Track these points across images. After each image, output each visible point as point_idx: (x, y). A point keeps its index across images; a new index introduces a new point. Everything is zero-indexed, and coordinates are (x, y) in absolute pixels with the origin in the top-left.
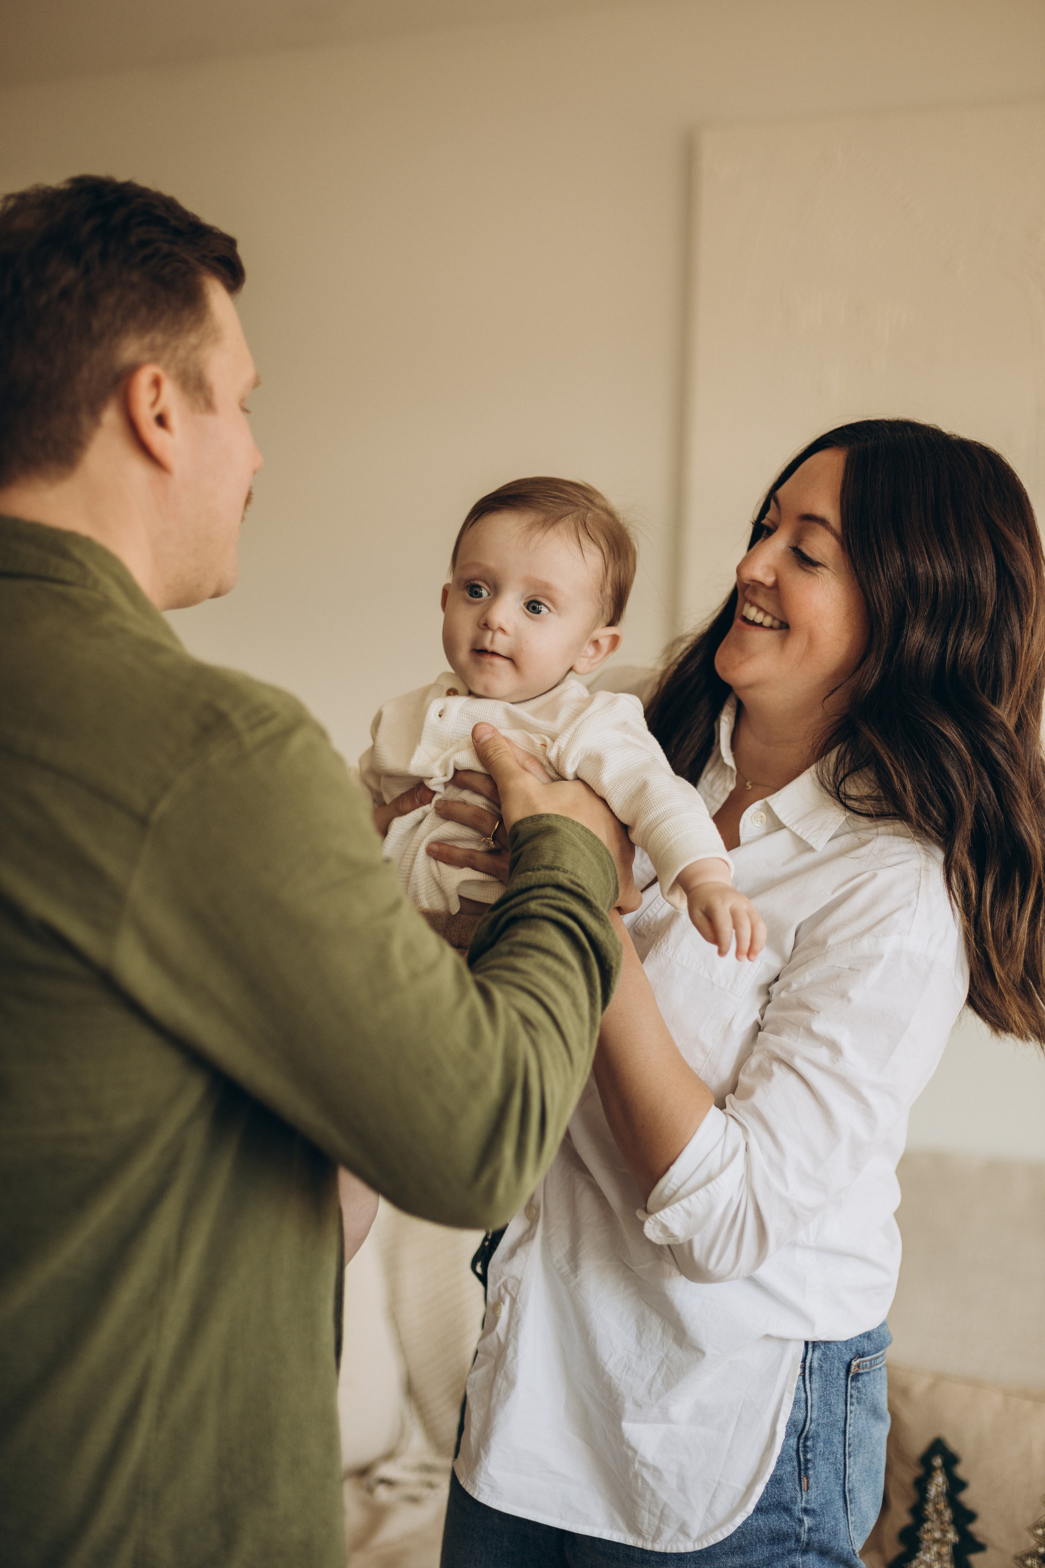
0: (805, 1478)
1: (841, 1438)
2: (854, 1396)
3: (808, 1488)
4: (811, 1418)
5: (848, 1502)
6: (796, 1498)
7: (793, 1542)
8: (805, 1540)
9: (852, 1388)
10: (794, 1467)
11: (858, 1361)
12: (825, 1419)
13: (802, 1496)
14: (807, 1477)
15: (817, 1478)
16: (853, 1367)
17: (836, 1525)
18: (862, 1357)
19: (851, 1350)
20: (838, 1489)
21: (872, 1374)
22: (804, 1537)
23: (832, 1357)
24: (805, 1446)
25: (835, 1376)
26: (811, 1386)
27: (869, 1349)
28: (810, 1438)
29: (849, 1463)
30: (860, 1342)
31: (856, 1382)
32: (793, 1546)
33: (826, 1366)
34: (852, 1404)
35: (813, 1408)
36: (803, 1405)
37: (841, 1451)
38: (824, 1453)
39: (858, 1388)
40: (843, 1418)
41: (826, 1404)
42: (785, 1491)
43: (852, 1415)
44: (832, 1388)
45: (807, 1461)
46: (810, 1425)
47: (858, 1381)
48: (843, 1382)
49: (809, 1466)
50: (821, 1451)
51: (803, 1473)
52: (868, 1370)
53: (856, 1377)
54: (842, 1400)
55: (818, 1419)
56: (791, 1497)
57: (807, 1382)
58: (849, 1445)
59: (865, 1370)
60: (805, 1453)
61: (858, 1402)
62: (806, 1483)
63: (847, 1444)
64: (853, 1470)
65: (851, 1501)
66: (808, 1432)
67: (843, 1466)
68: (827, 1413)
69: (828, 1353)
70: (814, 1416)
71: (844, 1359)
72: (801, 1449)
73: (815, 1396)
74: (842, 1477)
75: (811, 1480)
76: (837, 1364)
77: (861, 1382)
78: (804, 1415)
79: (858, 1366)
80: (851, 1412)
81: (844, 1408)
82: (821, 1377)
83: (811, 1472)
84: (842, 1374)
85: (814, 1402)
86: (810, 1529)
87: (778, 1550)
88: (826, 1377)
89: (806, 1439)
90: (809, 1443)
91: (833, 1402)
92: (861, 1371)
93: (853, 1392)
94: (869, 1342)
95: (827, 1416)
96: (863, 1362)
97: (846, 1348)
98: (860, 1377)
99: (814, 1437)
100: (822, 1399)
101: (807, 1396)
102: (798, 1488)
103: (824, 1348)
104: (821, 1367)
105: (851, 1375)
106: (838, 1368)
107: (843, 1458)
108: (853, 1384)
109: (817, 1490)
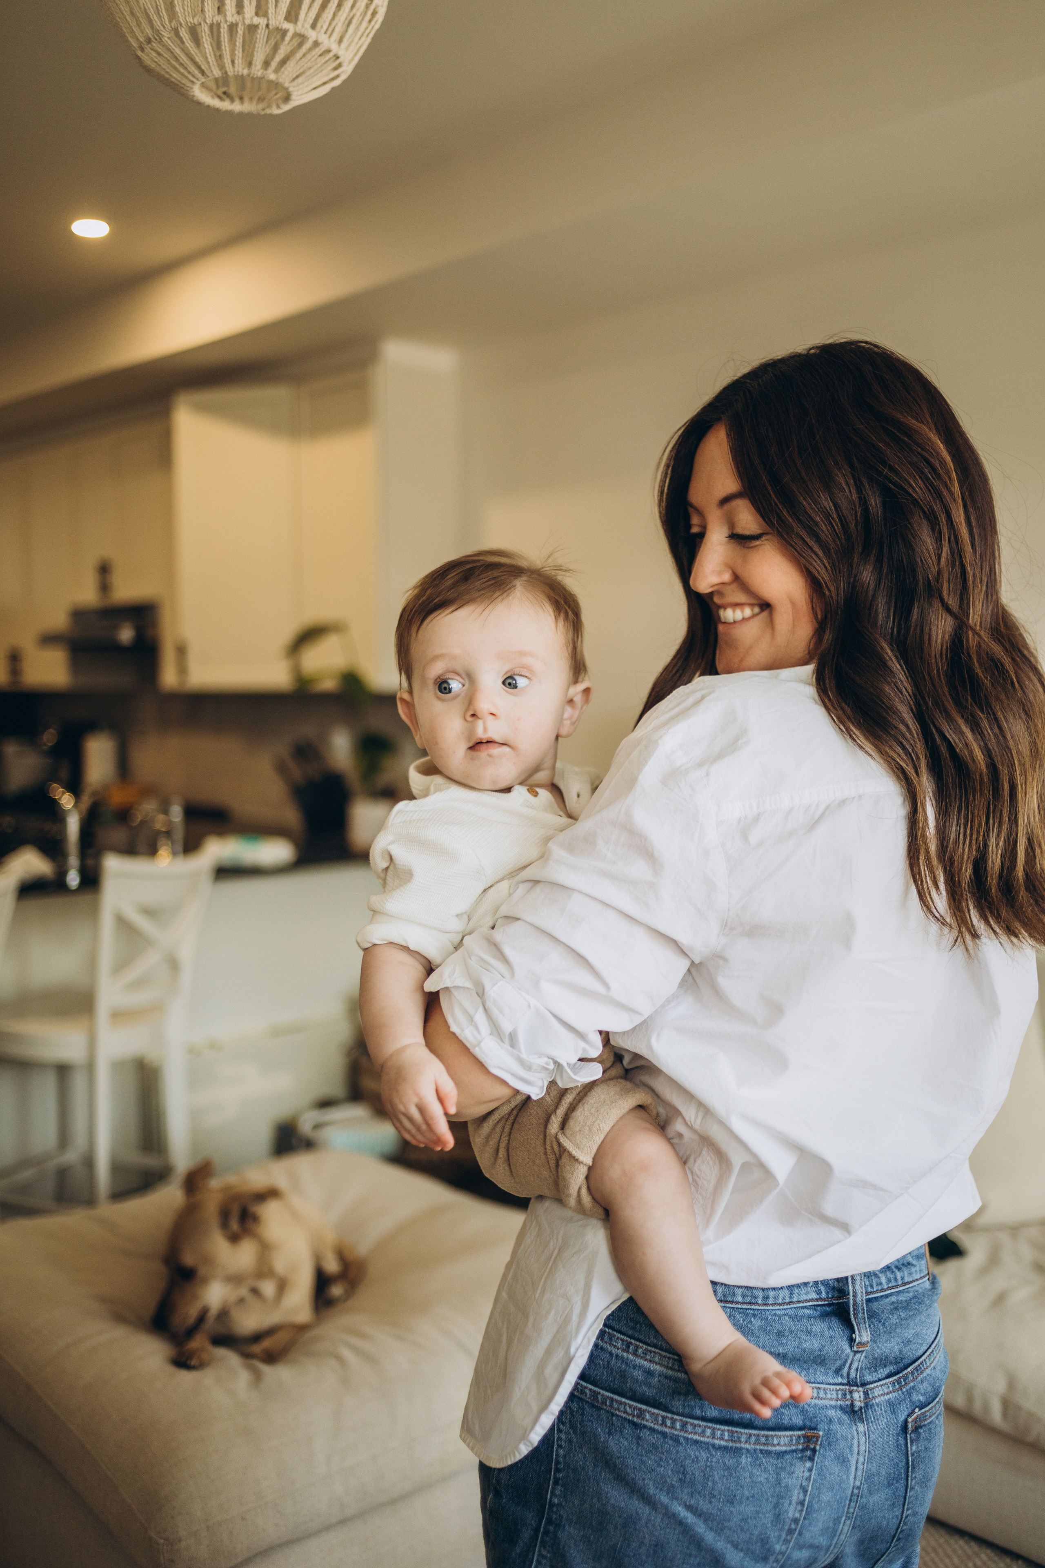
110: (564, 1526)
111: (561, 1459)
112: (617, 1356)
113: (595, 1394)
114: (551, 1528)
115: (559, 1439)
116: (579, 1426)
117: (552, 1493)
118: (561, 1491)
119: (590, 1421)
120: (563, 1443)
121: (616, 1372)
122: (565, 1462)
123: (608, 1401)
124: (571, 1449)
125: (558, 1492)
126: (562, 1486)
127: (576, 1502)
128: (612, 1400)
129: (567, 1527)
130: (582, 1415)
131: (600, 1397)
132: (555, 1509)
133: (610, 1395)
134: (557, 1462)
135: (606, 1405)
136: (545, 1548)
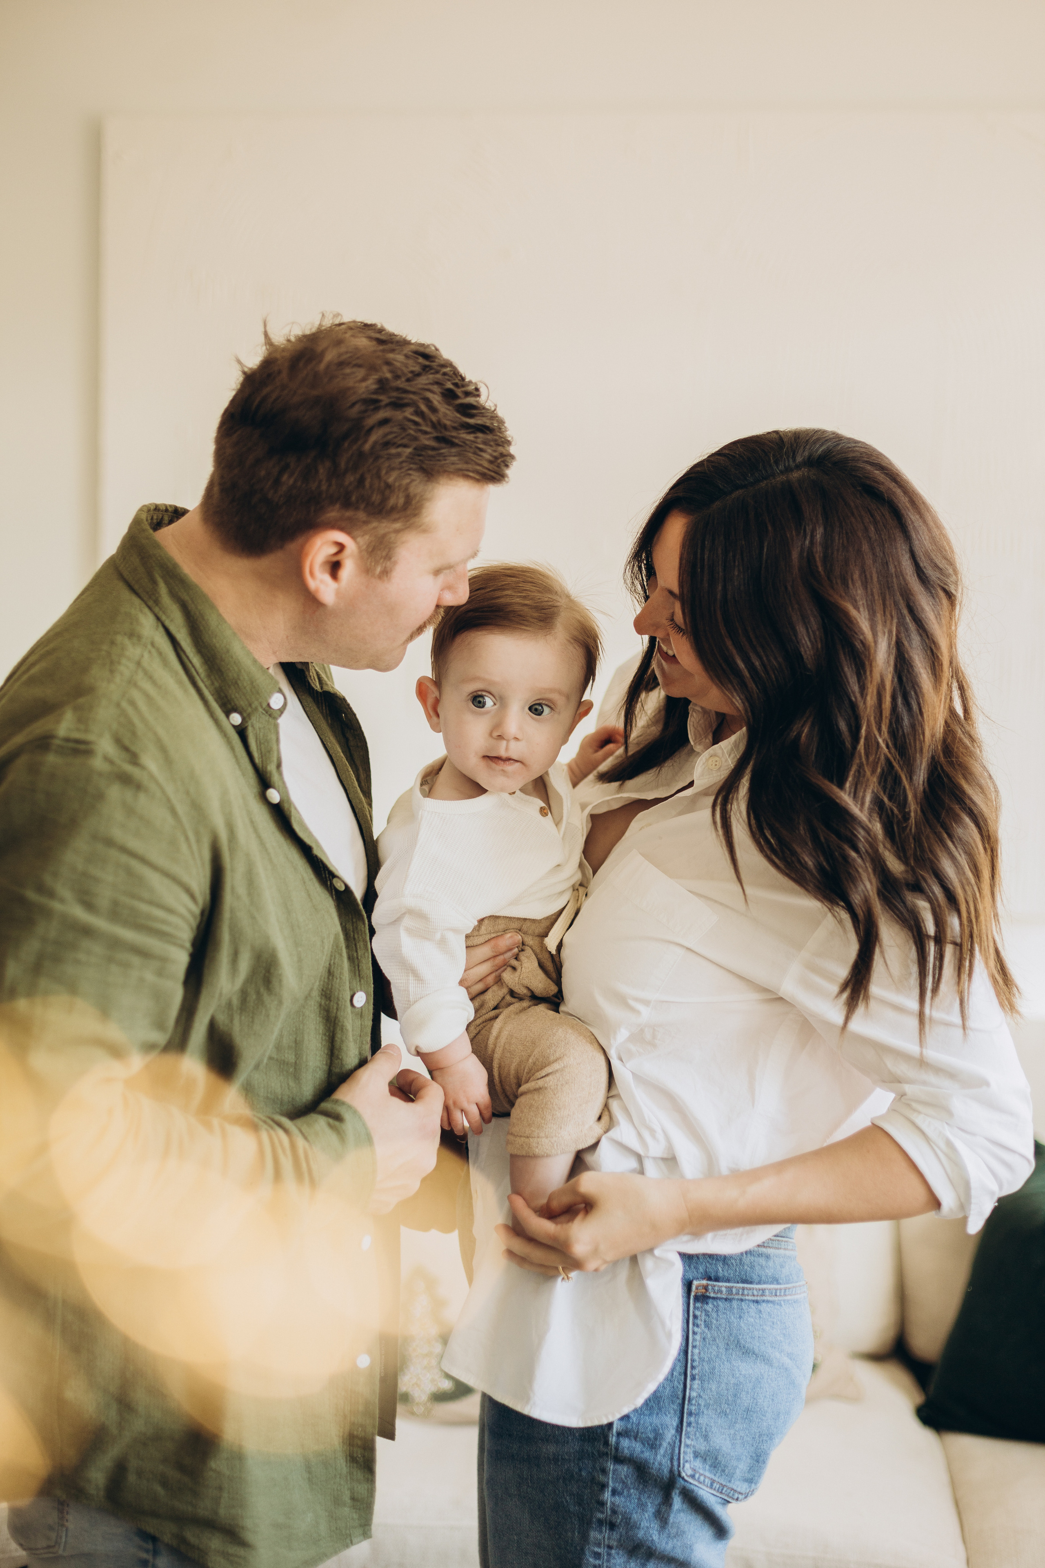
2: (699, 1318)
5: (685, 1424)
7: (602, 1442)
8: (613, 1443)
9: (695, 1308)
11: (705, 1282)
16: (694, 1288)
17: (656, 1439)
18: (717, 1279)
19: (696, 1269)
20: (675, 1407)
21: (735, 1304)
22: (613, 1440)
27: (726, 1274)
30: (711, 1264)
31: (703, 1304)
32: (601, 1447)
34: (698, 1326)
43: (698, 1337)
47: (707, 1303)
53: (703, 1298)
58: (693, 1367)
59: (719, 1295)
61: (708, 1326)
63: (689, 1365)
65: (689, 1424)
67: (682, 1386)
74: (681, 1396)
77: (710, 1305)
79: (706, 1288)
80: (694, 1333)
86: (619, 1434)
87: (588, 1448)
92: (712, 1295)
93: (698, 1313)
94: (726, 1267)
96: (715, 1286)
98: (710, 1301)
105: (693, 1294)
108: (698, 1305)
110: (703, 1412)
111: (696, 1357)
113: (730, 1289)
114: (692, 1419)
115: (694, 1340)
116: (715, 1322)
117: (690, 1389)
119: (724, 1313)
120: (697, 1343)
121: (747, 1265)
122: (700, 1358)
123: (741, 1290)
124: (705, 1345)
126: (699, 1379)
127: (714, 1387)
128: (743, 1289)
129: (705, 1412)
130: (717, 1311)
131: (734, 1290)
132: (694, 1402)
133: (741, 1285)
134: (693, 1361)
136: (689, 1438)
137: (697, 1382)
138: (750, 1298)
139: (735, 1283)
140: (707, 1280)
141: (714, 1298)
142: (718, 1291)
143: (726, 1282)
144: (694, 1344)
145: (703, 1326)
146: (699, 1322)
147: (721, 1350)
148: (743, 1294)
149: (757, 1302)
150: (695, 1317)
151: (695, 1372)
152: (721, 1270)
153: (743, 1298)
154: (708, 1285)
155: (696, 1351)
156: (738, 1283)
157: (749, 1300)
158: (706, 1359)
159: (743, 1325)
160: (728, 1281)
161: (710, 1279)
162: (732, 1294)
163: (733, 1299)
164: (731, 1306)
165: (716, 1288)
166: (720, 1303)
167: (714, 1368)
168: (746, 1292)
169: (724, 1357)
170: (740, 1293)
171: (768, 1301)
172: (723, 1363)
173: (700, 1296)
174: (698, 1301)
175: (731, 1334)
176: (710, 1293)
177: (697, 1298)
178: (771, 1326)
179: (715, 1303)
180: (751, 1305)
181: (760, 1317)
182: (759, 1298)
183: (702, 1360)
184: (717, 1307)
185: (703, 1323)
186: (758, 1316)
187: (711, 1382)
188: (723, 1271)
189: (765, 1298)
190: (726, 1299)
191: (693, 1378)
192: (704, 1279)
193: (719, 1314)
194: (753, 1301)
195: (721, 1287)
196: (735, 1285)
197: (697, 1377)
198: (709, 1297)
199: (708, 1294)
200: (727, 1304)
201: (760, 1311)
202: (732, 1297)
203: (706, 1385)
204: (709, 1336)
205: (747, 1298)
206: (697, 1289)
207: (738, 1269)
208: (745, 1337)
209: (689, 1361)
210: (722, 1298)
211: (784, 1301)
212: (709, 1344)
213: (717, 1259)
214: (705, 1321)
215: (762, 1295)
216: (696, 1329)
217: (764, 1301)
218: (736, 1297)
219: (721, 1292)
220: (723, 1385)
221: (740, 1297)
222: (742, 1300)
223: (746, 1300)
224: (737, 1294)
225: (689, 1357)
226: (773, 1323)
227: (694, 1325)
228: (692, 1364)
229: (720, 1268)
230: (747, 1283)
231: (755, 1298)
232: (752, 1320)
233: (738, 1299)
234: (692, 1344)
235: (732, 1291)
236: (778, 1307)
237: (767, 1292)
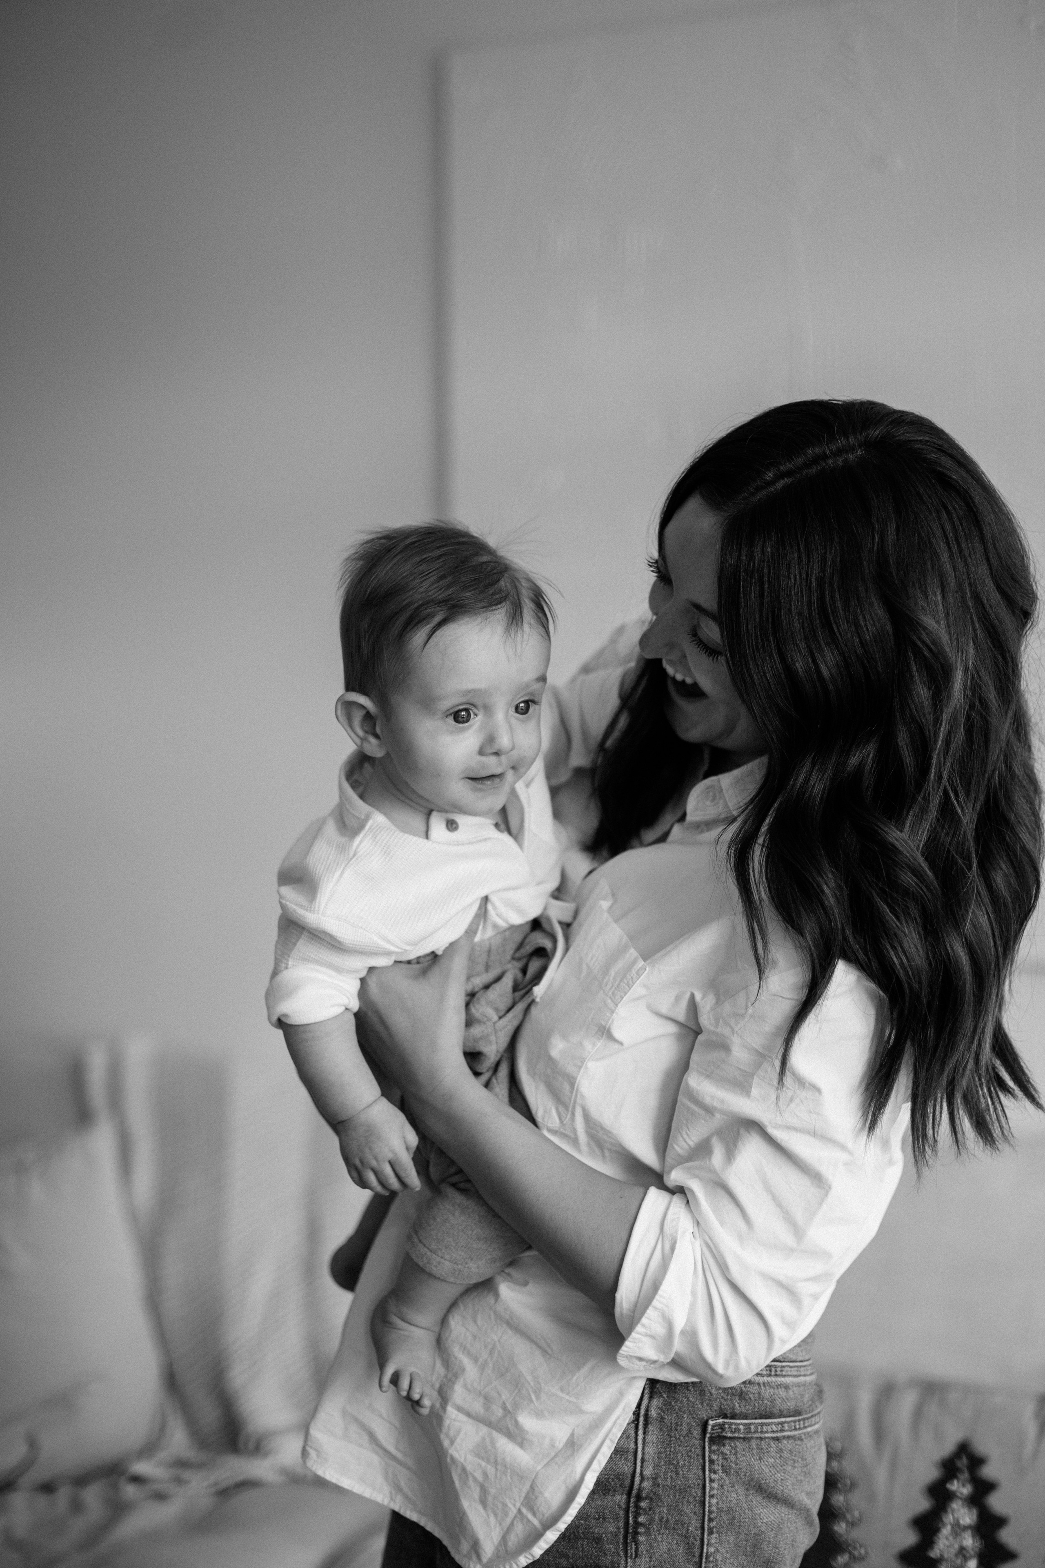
0: (633, 1543)
1: (698, 1508)
2: (716, 1462)
3: (636, 1556)
4: (641, 1474)
6: (619, 1564)
9: (711, 1451)
10: (618, 1528)
11: (721, 1421)
12: (669, 1480)
13: (627, 1563)
14: (637, 1544)
15: (651, 1546)
16: (709, 1428)
18: (733, 1418)
19: (710, 1406)
21: (754, 1443)
23: (680, 1409)
24: (637, 1507)
25: (684, 1432)
26: (644, 1438)
27: (743, 1410)
28: (646, 1499)
29: (708, 1540)
30: (725, 1400)
31: (718, 1445)
33: (670, 1418)
34: (715, 1472)
35: (645, 1464)
36: (631, 1457)
37: (695, 1523)
38: (667, 1521)
39: (722, 1453)
40: (698, 1485)
41: (670, 1463)
42: (605, 1553)
43: (715, 1485)
44: (679, 1446)
45: (637, 1524)
46: (642, 1481)
47: (724, 1445)
48: (697, 1442)
49: (639, 1530)
50: (663, 1518)
51: (630, 1537)
52: (742, 1436)
53: (719, 1439)
54: (697, 1463)
55: (655, 1479)
56: (612, 1562)
57: (640, 1432)
58: (711, 1520)
59: (736, 1435)
60: (637, 1515)
61: (724, 1471)
62: (633, 1551)
63: (706, 1518)
64: (717, 1551)
66: (640, 1490)
67: (698, 1542)
68: (674, 1475)
69: (673, 1403)
70: (648, 1472)
71: (699, 1416)
72: (632, 1509)
73: (651, 1450)
74: (697, 1554)
75: (642, 1548)
76: (686, 1418)
77: (728, 1447)
78: (631, 1469)
79: (722, 1427)
80: (712, 1481)
81: (701, 1473)
82: (661, 1429)
83: (641, 1538)
84: (697, 1432)
85: (647, 1457)
88: (669, 1432)
89: (639, 1498)
90: (643, 1504)
91: (681, 1463)
92: (729, 1435)
93: (714, 1457)
94: (744, 1402)
95: (671, 1477)
96: (732, 1424)
97: (702, 1403)
98: (727, 1442)
99: (651, 1499)
100: (663, 1455)
101: (637, 1448)
102: (621, 1553)
103: (668, 1397)
104: (662, 1418)
105: (708, 1435)
106: (688, 1424)
107: (699, 1532)
108: (714, 1448)
109: (650, 1561)
111: (714, 1508)
112: (764, 1384)
113: (748, 1427)
115: (712, 1489)
116: (734, 1466)
117: (707, 1545)
118: (716, 1538)
119: (744, 1455)
120: (715, 1492)
121: (766, 1398)
124: (723, 1493)
125: (713, 1541)
126: (717, 1532)
128: (763, 1425)
130: (735, 1454)
131: (752, 1427)
132: (711, 1559)
134: (710, 1512)
135: (757, 1432)
137: (714, 1536)
138: (770, 1435)
139: (752, 1419)
140: (722, 1418)
141: (730, 1438)
142: (735, 1429)
143: (743, 1419)
144: (712, 1493)
145: (720, 1471)
146: (716, 1467)
147: (741, 1498)
148: (761, 1432)
149: (777, 1439)
150: (712, 1462)
151: (712, 1525)
152: (738, 1406)
153: (763, 1436)
154: (724, 1423)
155: (714, 1501)
156: (756, 1419)
157: (768, 1438)
158: (725, 1509)
159: (763, 1467)
160: (746, 1417)
161: (725, 1416)
162: (749, 1432)
163: (752, 1437)
164: (750, 1446)
165: (734, 1427)
166: (738, 1444)
167: (734, 1518)
168: (765, 1429)
169: (744, 1505)
170: (759, 1430)
171: (789, 1437)
172: (744, 1513)
173: (716, 1437)
174: (714, 1444)
175: (752, 1480)
176: (726, 1433)
177: (712, 1440)
178: (792, 1466)
179: (733, 1444)
180: (772, 1443)
181: (781, 1457)
182: (779, 1435)
183: (720, 1510)
184: (735, 1448)
185: (720, 1468)
186: (778, 1455)
187: (729, 1533)
188: (740, 1406)
189: (785, 1434)
190: (744, 1439)
191: (711, 1532)
192: (719, 1416)
193: (739, 1456)
194: (773, 1439)
195: (739, 1424)
196: (753, 1421)
197: (715, 1530)
198: (725, 1438)
199: (724, 1434)
200: (745, 1445)
201: (781, 1450)
202: (750, 1435)
203: (724, 1538)
204: (727, 1482)
205: (767, 1435)
206: (712, 1429)
207: (757, 1405)
208: (768, 1481)
209: (707, 1513)
210: (740, 1438)
211: (804, 1434)
212: (728, 1491)
213: (733, 1394)
214: (723, 1466)
215: (782, 1431)
216: (713, 1476)
217: (784, 1437)
218: (755, 1436)
219: (738, 1430)
220: (742, 1536)
221: (759, 1435)
222: (761, 1439)
223: (766, 1438)
224: (756, 1432)
225: (707, 1509)
226: (794, 1462)
227: (710, 1471)
228: (709, 1516)
229: (736, 1404)
230: (766, 1418)
231: (775, 1435)
232: (773, 1460)
233: (757, 1438)
234: (709, 1493)
235: (750, 1428)
236: (799, 1442)
237: (786, 1427)
